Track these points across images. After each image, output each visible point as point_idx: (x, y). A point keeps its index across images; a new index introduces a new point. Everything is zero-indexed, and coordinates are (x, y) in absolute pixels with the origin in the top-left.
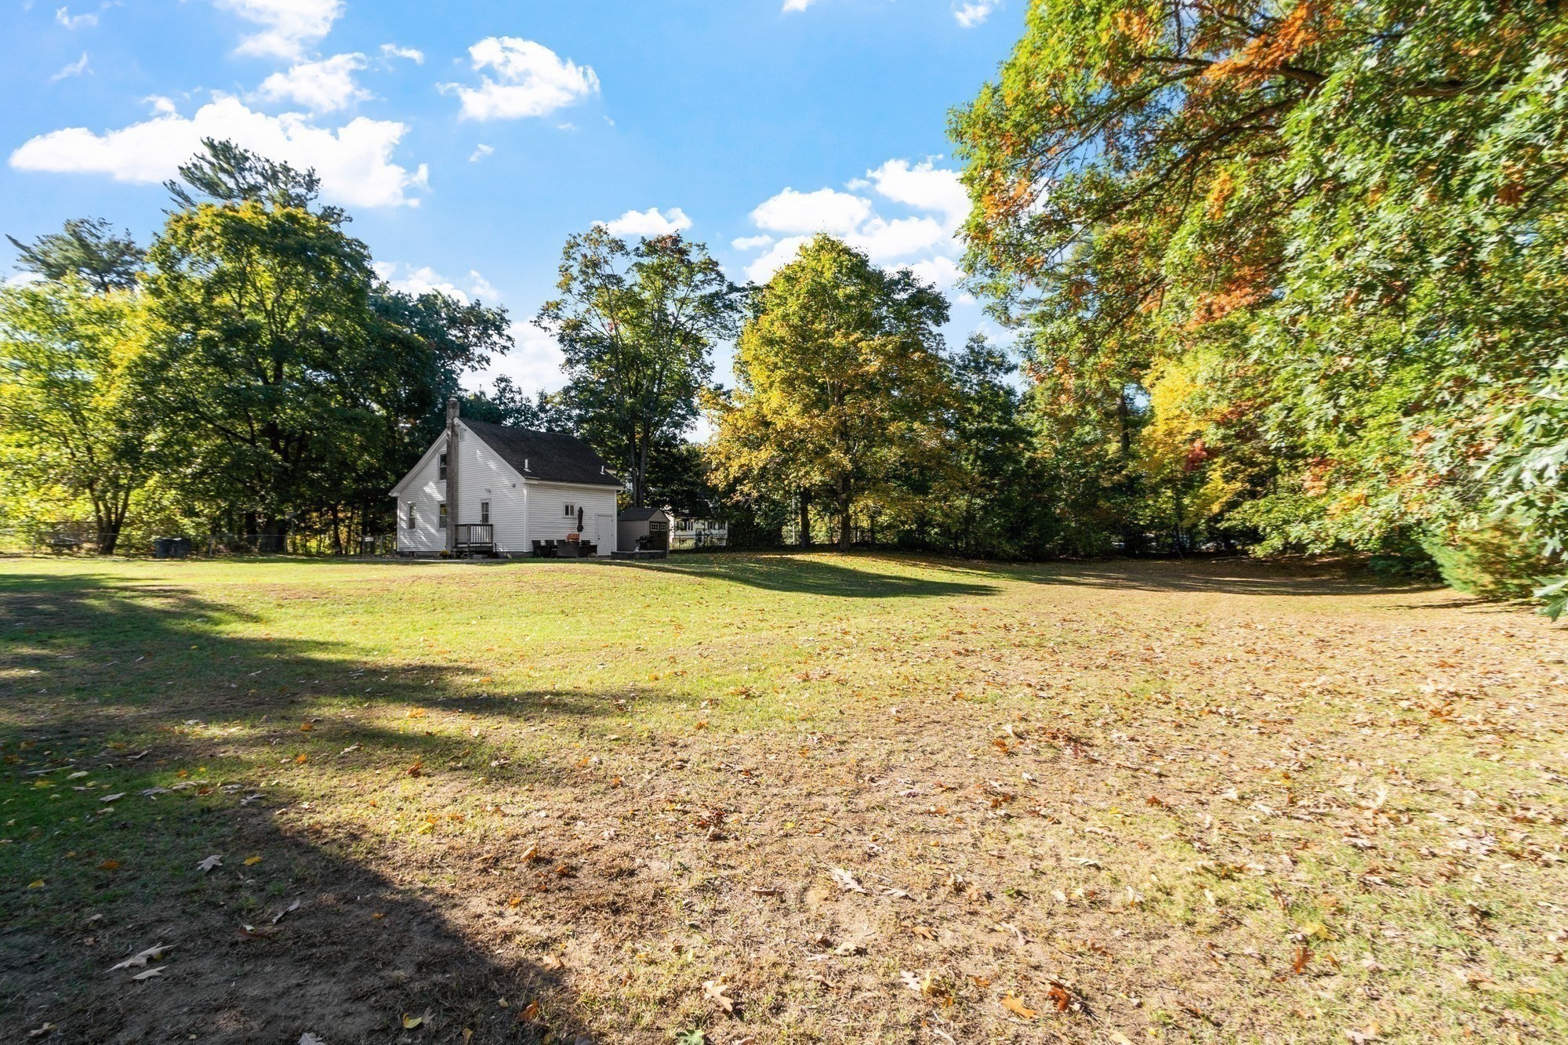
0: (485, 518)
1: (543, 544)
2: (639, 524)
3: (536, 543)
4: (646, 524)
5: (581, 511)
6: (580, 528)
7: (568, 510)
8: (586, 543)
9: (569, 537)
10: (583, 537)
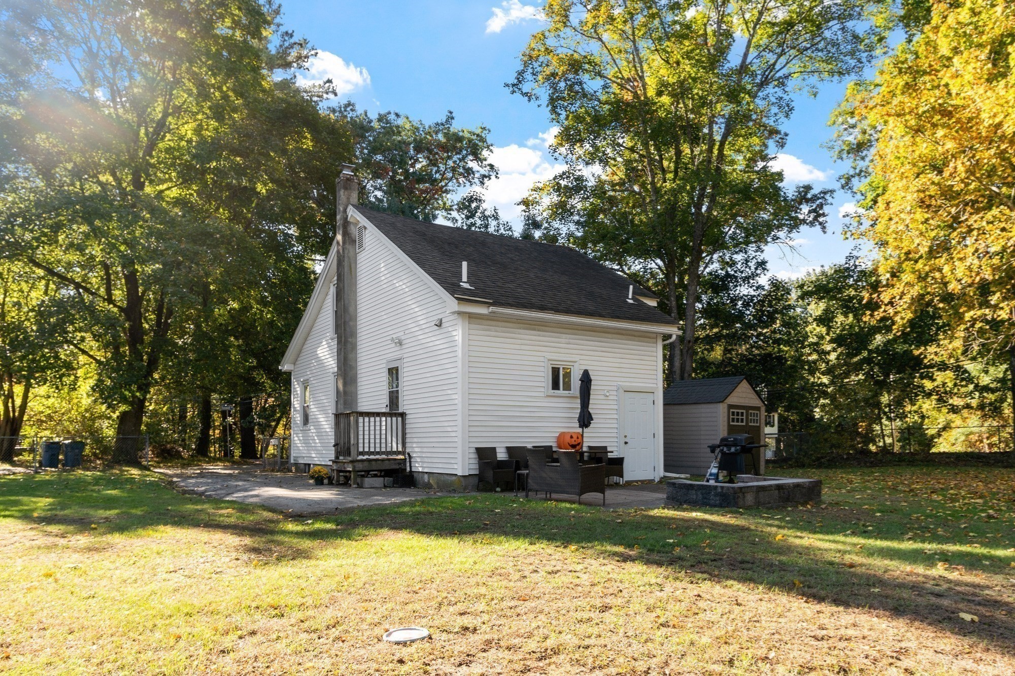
0: (394, 398)
1: (502, 455)
2: (705, 410)
3: (485, 455)
4: (721, 410)
5: (586, 380)
6: (585, 420)
7: (557, 379)
8: (598, 455)
9: (560, 438)
10: (592, 438)
